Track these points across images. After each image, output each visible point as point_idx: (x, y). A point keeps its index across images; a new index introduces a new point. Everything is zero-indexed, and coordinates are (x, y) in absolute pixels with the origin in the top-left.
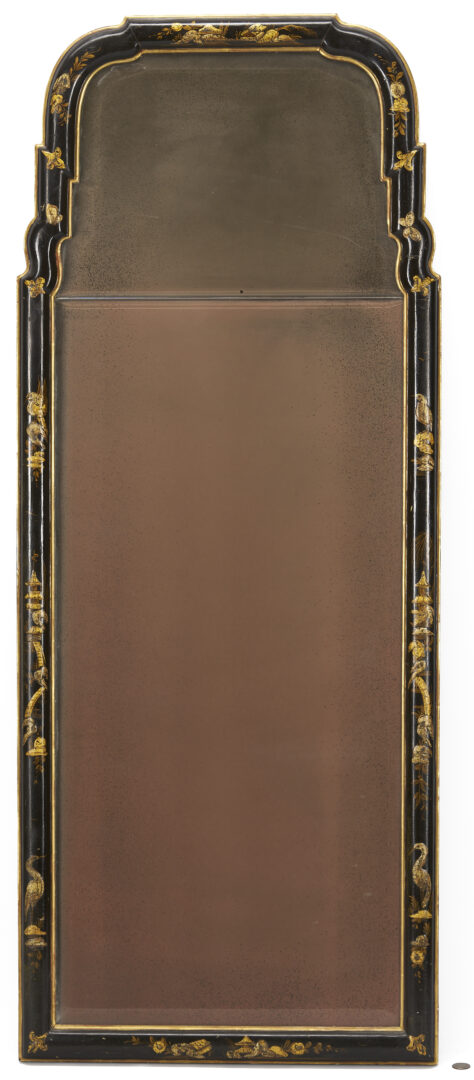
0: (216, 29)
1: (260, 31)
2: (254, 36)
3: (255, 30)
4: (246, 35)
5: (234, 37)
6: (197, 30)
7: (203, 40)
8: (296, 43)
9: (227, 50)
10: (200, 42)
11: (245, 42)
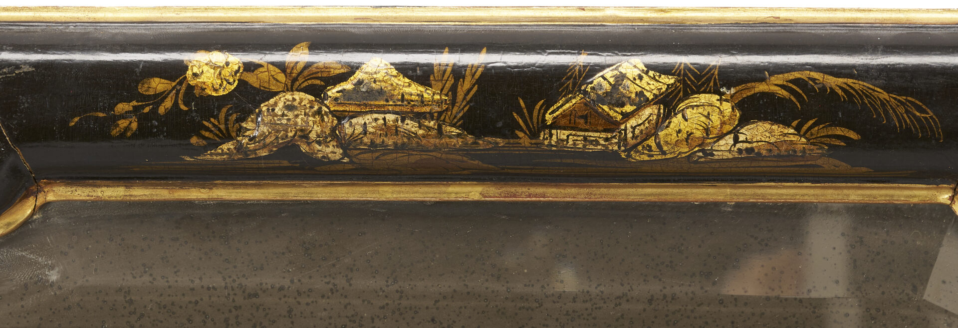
0: (414, 89)
1: (642, 102)
2: (611, 126)
3: (615, 97)
4: (568, 122)
5: (509, 130)
6: (317, 92)
7: (346, 144)
8: (829, 164)
9: (473, 192)
10: (332, 151)
11: (561, 152)
